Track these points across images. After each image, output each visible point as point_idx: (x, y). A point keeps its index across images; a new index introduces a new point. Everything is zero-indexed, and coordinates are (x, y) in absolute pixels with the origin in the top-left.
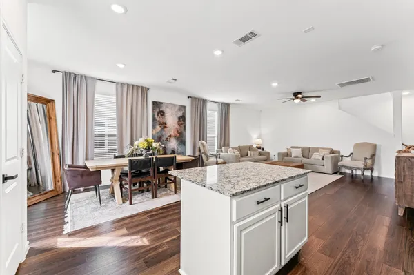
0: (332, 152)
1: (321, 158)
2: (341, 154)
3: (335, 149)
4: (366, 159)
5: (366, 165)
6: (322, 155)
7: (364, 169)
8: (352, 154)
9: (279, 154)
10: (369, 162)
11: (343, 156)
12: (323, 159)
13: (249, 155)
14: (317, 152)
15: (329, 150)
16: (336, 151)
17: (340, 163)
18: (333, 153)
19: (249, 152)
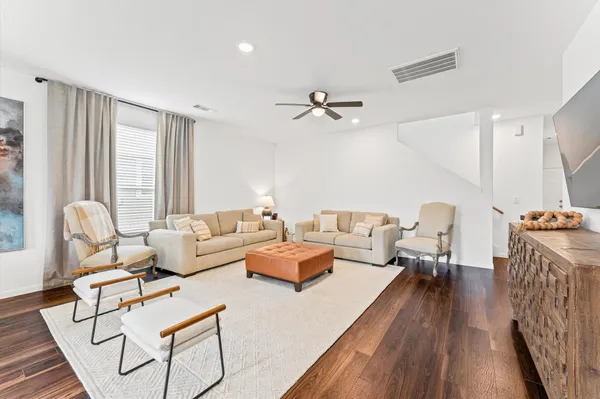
0: (387, 221)
1: (367, 234)
2: (401, 225)
3: (392, 214)
4: (440, 234)
5: (440, 248)
6: (370, 226)
7: (438, 255)
8: (417, 224)
9: (297, 225)
10: (445, 238)
11: (403, 229)
12: (370, 235)
13: (239, 230)
14: (362, 221)
15: (381, 218)
16: (393, 219)
17: (398, 244)
18: (388, 223)
19: (240, 223)
